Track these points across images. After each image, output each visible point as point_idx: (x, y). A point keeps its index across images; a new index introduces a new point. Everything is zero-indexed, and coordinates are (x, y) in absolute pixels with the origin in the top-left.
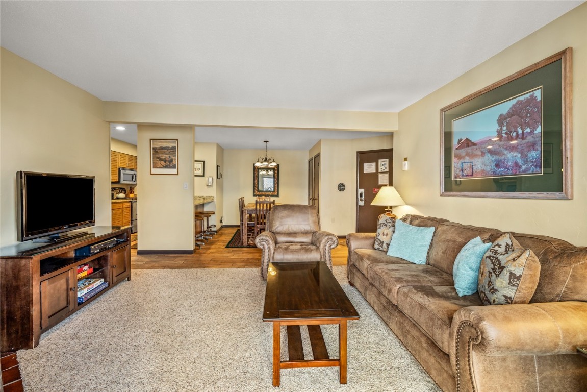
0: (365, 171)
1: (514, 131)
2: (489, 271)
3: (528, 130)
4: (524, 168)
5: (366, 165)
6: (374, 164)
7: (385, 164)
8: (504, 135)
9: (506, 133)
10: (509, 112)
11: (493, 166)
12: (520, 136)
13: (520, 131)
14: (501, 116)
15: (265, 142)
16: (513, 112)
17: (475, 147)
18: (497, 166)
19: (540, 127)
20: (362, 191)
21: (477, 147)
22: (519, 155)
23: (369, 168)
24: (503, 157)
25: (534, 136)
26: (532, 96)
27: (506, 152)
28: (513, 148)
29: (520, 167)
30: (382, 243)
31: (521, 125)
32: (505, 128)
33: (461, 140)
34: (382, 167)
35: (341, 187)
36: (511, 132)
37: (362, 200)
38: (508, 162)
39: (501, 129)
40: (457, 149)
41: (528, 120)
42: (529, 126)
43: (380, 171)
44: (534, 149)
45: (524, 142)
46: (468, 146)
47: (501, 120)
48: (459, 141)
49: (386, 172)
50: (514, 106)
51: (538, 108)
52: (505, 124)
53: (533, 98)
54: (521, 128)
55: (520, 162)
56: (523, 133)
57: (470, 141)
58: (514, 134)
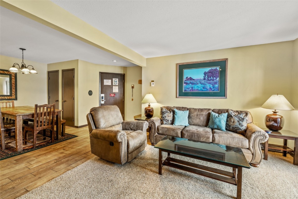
0: (105, 84)
1: (210, 78)
2: (238, 121)
3: (215, 78)
4: (213, 89)
5: (105, 81)
6: (110, 81)
7: (116, 81)
8: (206, 78)
9: (207, 78)
10: (208, 72)
11: (202, 88)
12: (212, 80)
13: (212, 78)
14: (205, 72)
15: (21, 49)
16: (210, 72)
17: (194, 81)
18: (203, 88)
19: (218, 78)
20: (103, 95)
21: (195, 81)
22: (212, 85)
23: (107, 82)
24: (206, 86)
25: (217, 80)
26: (216, 68)
27: (207, 84)
28: (210, 83)
29: (212, 89)
30: (168, 120)
31: (212, 76)
32: (207, 76)
33: (188, 77)
34: (115, 83)
35: (90, 93)
36: (209, 78)
37: (103, 101)
38: (207, 87)
39: (205, 76)
40: (185, 80)
41: (215, 75)
42: (215, 77)
43: (113, 84)
44: (217, 84)
45: (213, 82)
46: (191, 80)
47: (205, 73)
48: (186, 78)
49: (117, 86)
50: (210, 70)
51: (218, 72)
52: (207, 75)
53: (216, 69)
54: (212, 77)
55: (212, 88)
56: (213, 79)
57: (192, 78)
58: (210, 79)
